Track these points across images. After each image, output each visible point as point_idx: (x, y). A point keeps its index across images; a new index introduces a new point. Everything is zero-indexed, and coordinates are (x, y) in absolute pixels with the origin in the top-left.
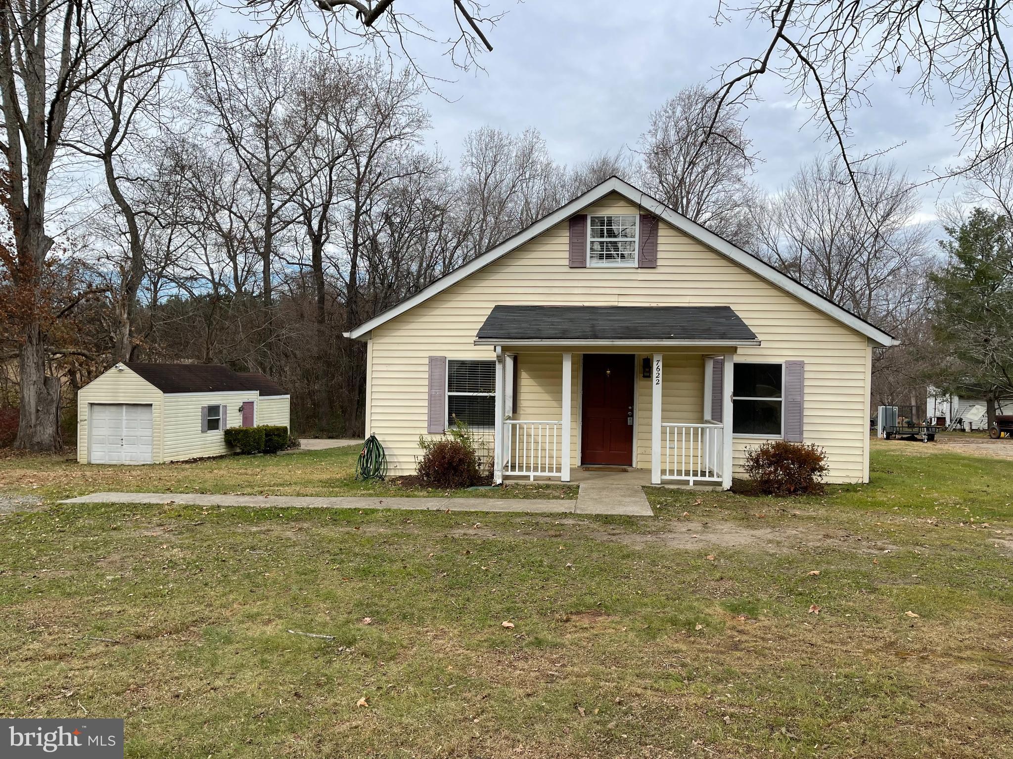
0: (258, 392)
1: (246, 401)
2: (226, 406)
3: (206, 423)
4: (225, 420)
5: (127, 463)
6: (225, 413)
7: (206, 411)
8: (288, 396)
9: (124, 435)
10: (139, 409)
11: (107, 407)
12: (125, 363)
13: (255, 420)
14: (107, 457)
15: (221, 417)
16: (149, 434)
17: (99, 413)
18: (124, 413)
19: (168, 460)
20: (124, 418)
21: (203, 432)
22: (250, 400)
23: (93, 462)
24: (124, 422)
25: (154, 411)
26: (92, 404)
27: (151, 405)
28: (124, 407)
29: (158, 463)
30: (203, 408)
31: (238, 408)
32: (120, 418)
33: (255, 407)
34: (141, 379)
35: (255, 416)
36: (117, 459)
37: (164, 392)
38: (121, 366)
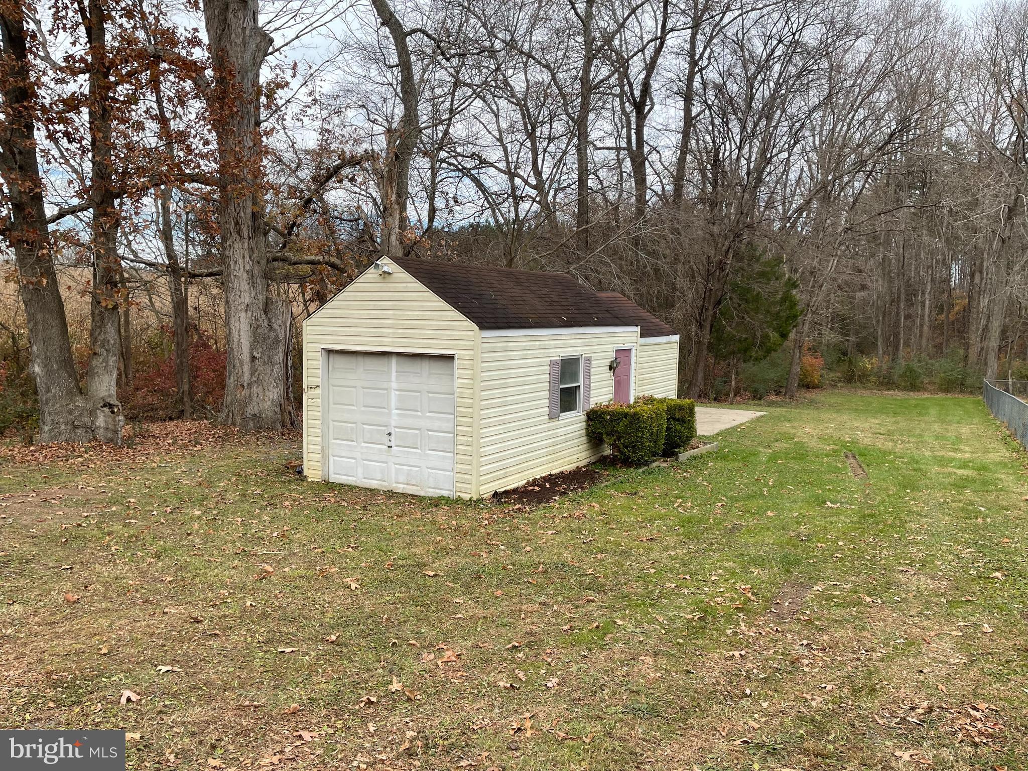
0: (638, 329)
1: (620, 347)
2: (589, 360)
3: (557, 396)
4: (588, 388)
5: (400, 488)
6: (588, 374)
7: (558, 369)
8: (677, 338)
9: (393, 423)
10: (426, 365)
11: (360, 360)
12: (396, 260)
13: (632, 386)
14: (360, 470)
15: (581, 382)
16: (447, 426)
17: (344, 370)
18: (394, 374)
19: (487, 490)
20: (394, 385)
21: (552, 417)
22: (626, 347)
23: (334, 478)
24: (394, 395)
25: (457, 372)
26: (330, 352)
27: (451, 358)
28: (394, 361)
29: (466, 497)
30: (552, 364)
31: (607, 362)
32: (385, 386)
33: (633, 359)
34: (430, 295)
35: (632, 379)
36: (379, 476)
37: (482, 327)
38: (386, 264)
